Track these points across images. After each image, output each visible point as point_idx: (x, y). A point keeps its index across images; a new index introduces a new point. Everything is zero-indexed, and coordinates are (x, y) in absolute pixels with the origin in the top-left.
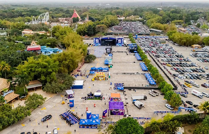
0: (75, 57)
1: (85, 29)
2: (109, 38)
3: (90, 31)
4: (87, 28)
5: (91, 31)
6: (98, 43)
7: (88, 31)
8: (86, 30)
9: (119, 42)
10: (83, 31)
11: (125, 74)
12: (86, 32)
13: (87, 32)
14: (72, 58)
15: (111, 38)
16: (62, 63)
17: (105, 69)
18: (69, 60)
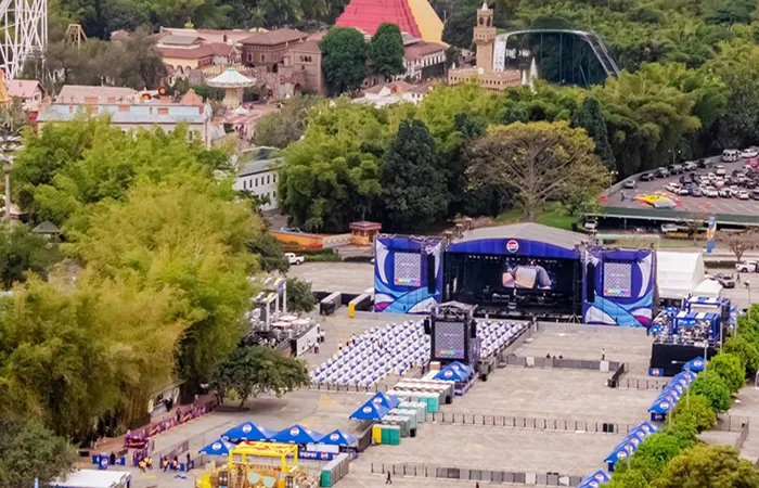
0: (107, 329)
1: (354, 163)
2: (513, 247)
3: (408, 182)
4: (378, 153)
5: (424, 179)
6: (411, 289)
7: (387, 178)
8: (369, 174)
9: (610, 291)
10: (332, 176)
11: (454, 473)
12: (365, 187)
13: (379, 189)
14: (82, 332)
15: (535, 245)
16: (13, 356)
17: (327, 440)
18: (57, 341)
